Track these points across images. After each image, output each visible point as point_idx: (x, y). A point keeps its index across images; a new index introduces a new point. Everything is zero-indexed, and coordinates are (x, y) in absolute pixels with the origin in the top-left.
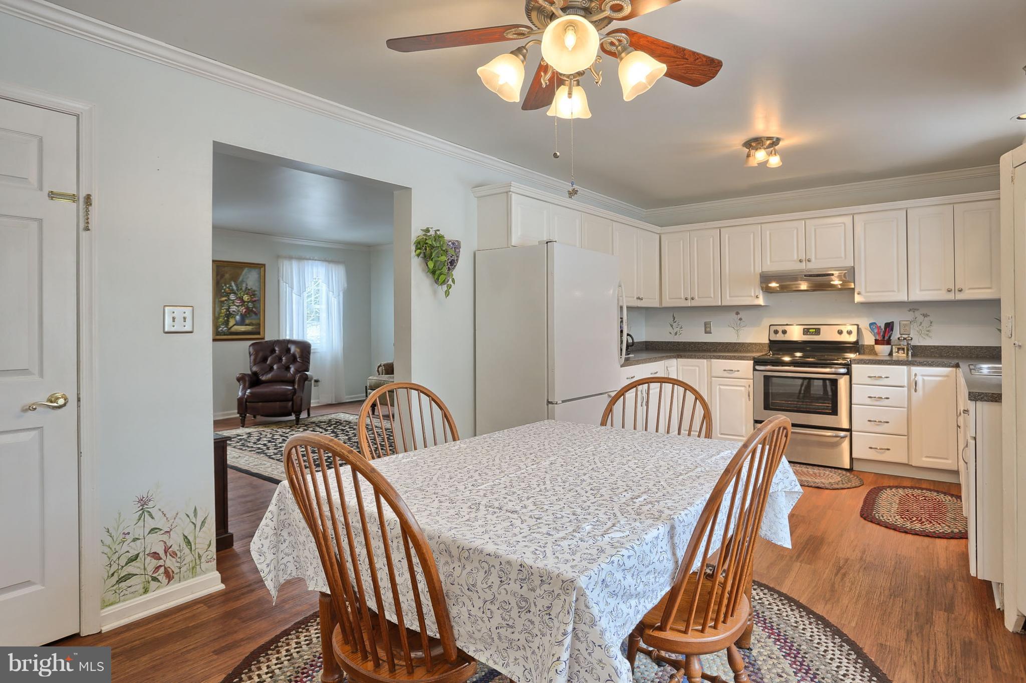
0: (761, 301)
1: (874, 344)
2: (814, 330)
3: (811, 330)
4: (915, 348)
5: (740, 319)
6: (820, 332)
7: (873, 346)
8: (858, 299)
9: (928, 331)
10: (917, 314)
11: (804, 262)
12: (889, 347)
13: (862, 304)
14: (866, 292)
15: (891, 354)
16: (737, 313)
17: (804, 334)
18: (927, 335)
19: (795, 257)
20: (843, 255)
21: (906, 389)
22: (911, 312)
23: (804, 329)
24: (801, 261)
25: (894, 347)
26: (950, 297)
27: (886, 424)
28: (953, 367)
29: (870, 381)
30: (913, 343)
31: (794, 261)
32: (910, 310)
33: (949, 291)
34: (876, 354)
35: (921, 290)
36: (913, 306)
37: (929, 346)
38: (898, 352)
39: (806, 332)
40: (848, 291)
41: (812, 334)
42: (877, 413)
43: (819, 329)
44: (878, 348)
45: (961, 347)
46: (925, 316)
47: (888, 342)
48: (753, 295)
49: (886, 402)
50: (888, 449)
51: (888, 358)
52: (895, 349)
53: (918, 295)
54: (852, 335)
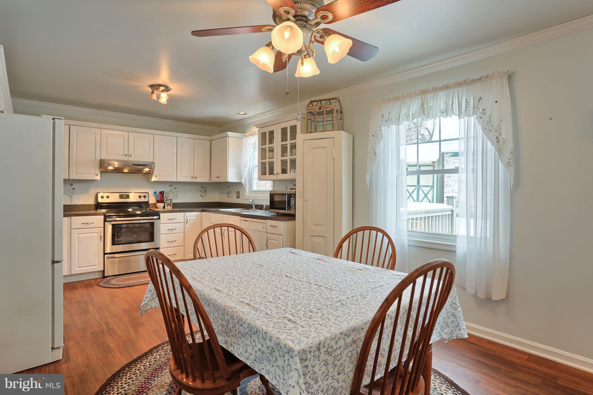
0: (98, 178)
1: (156, 202)
2: (126, 196)
3: (124, 196)
4: (173, 204)
5: (74, 189)
6: (129, 197)
7: (156, 203)
8: (154, 179)
9: (177, 196)
10: (173, 187)
11: (127, 156)
12: (163, 204)
13: (155, 182)
14: (159, 176)
15: (164, 207)
16: (71, 185)
17: (120, 198)
18: (176, 197)
19: (122, 153)
20: (148, 155)
21: (183, 223)
22: (170, 187)
23: (120, 195)
24: (126, 155)
25: (166, 204)
26: (192, 180)
27: (175, 242)
28: (200, 211)
29: (168, 221)
30: (173, 202)
31: (122, 155)
32: (170, 186)
33: (192, 178)
34: (157, 208)
35: (182, 177)
36: (171, 184)
37: (177, 203)
38: (167, 206)
39: (121, 197)
40: (149, 174)
41: (124, 198)
42: (171, 237)
43: (128, 195)
44: (158, 205)
45: (189, 203)
46: (175, 188)
47: (163, 202)
48: (93, 173)
49: (175, 231)
50: (176, 254)
51: (163, 210)
52: (166, 205)
53: (181, 179)
54: (146, 198)
